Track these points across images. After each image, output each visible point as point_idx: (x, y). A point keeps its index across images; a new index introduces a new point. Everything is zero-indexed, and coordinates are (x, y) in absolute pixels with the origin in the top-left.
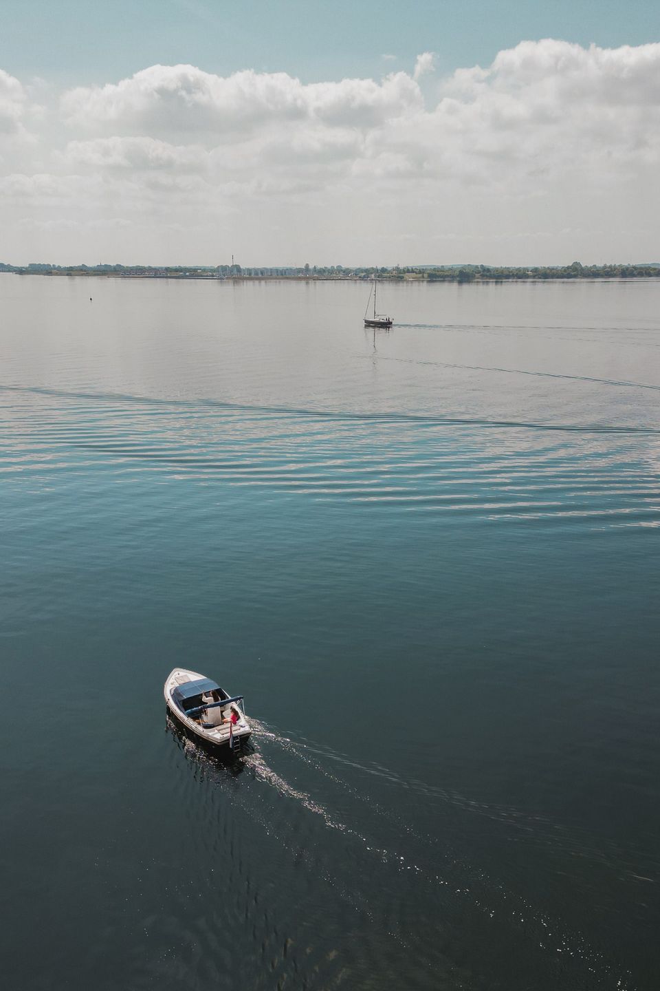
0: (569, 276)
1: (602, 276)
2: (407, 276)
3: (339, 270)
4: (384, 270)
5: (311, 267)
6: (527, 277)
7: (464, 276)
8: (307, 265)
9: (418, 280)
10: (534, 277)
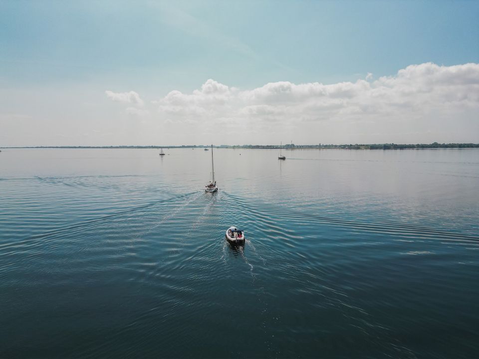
0: (434, 147)
1: (450, 147)
2: (361, 147)
3: (332, 146)
4: (351, 145)
5: (321, 145)
6: (415, 147)
7: (386, 147)
8: (320, 144)
9: (366, 149)
10: (418, 147)
